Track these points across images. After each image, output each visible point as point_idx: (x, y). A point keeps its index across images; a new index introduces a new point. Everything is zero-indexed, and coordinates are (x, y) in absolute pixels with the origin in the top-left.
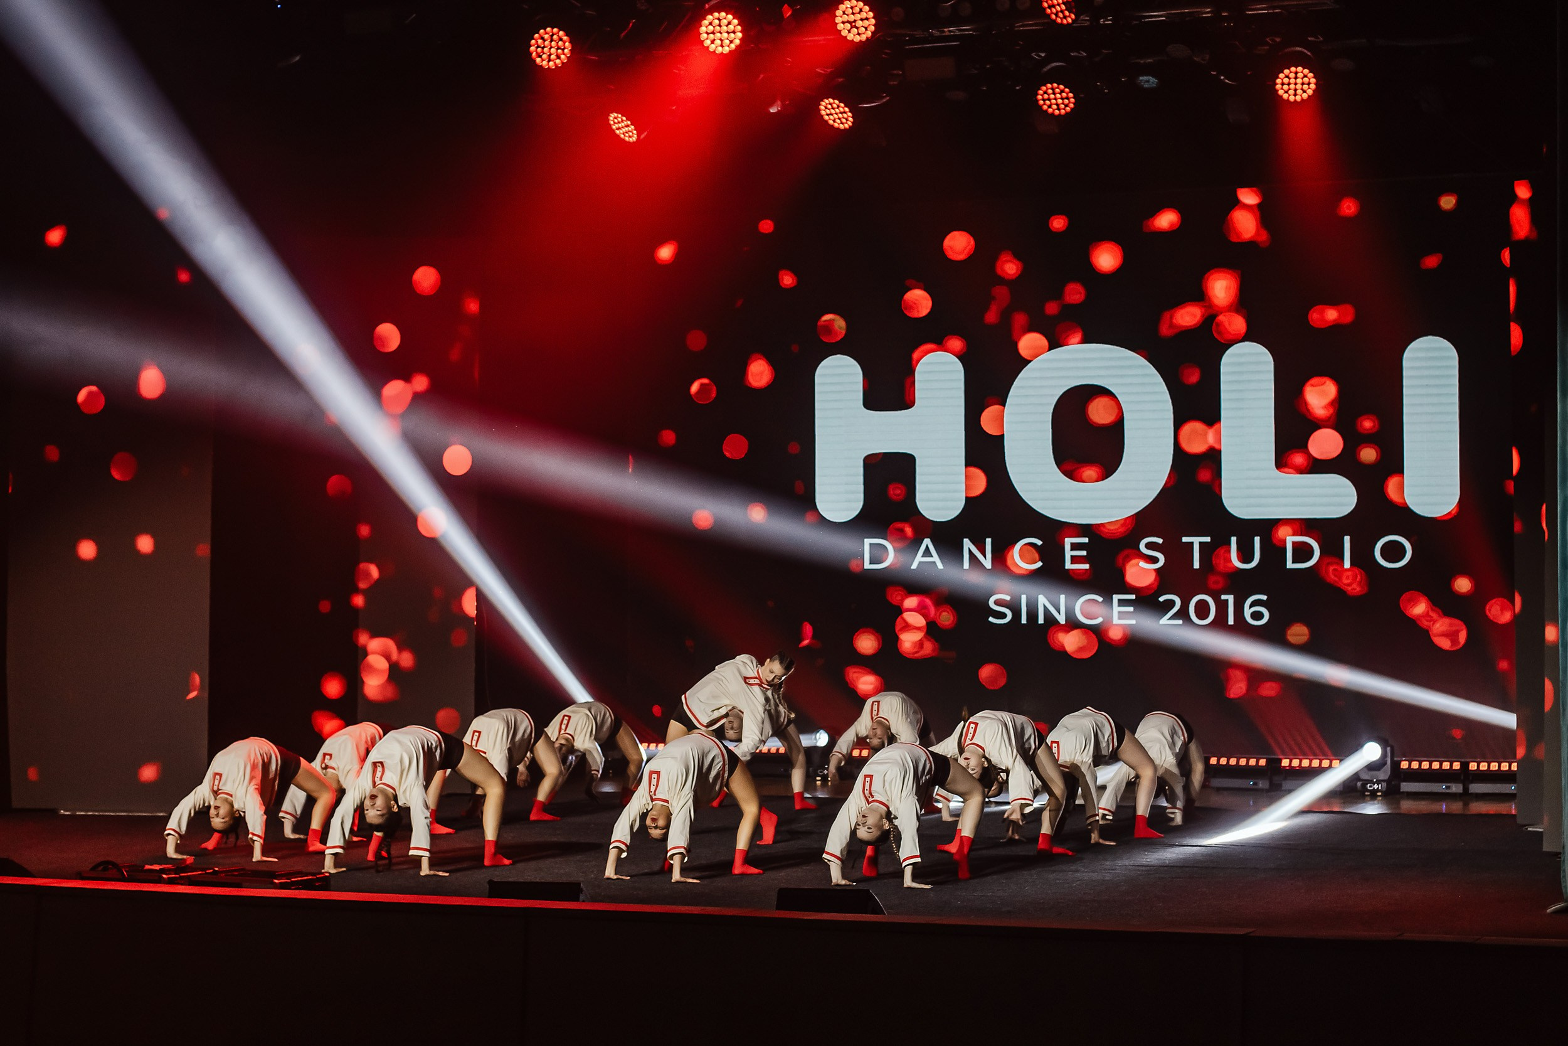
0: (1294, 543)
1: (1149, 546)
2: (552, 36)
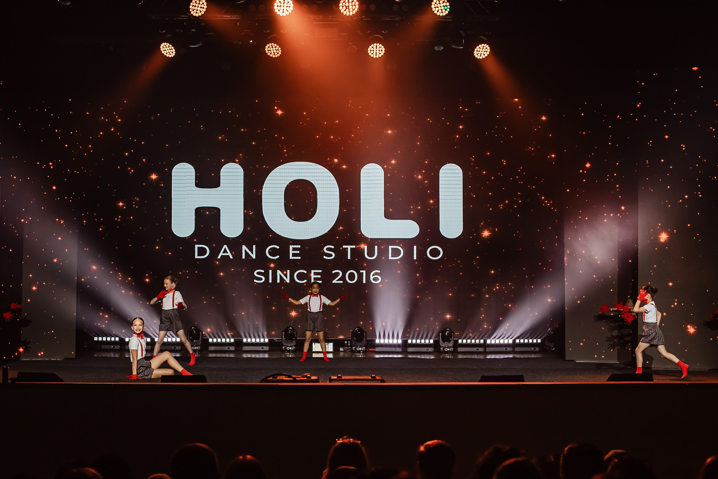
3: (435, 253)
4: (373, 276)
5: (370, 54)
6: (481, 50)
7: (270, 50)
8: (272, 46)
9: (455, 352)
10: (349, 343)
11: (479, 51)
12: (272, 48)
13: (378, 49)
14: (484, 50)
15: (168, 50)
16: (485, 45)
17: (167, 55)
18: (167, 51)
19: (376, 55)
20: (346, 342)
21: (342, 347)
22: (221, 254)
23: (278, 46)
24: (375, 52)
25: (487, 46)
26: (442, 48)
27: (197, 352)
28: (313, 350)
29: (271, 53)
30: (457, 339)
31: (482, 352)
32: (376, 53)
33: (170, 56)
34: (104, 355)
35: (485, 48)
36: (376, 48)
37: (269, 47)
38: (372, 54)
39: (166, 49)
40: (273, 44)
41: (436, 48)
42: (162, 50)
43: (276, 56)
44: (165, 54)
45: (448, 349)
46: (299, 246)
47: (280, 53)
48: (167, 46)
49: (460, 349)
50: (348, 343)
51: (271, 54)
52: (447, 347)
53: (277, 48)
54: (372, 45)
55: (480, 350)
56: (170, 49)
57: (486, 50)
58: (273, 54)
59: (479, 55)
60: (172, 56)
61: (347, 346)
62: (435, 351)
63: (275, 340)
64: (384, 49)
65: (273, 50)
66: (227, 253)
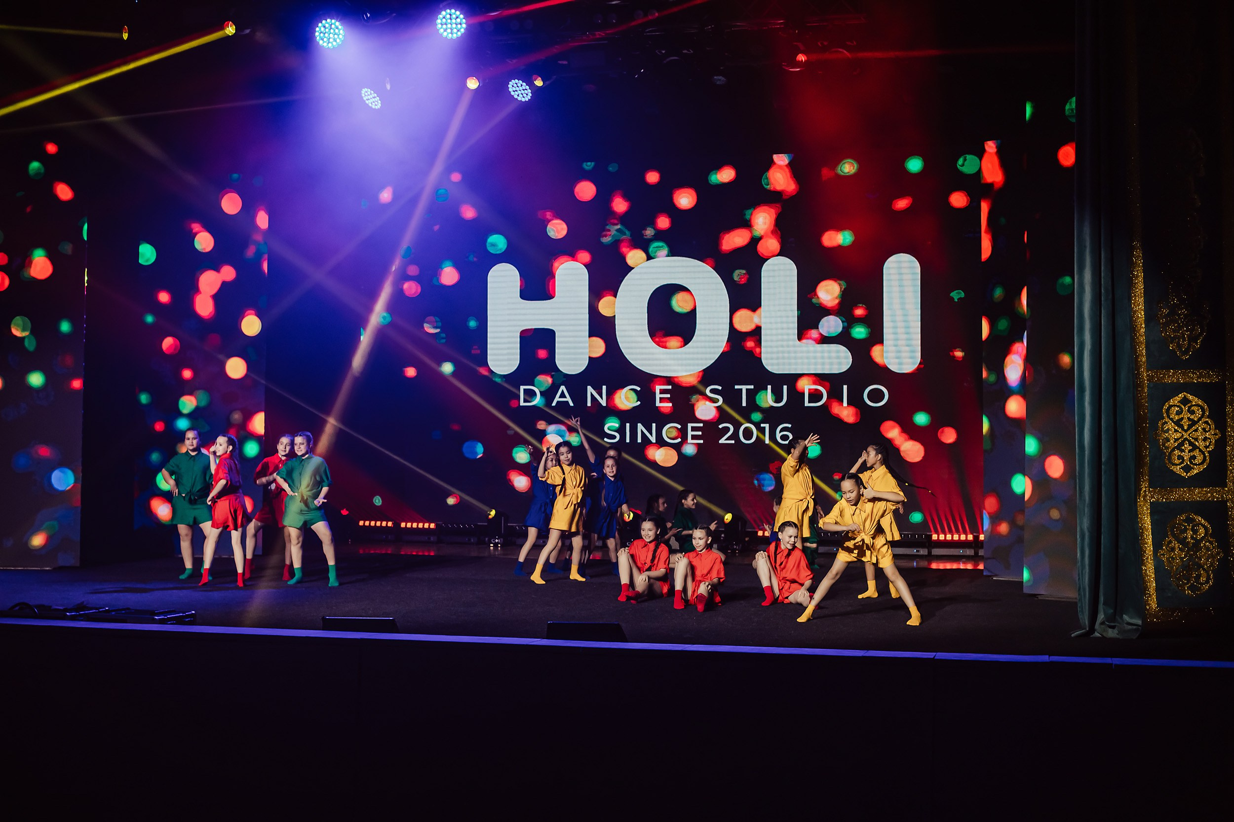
0: (809, 390)
1: (712, 391)
2: (331, 25)
3: (876, 396)
4: (780, 432)
22: (557, 399)
46: (670, 387)
66: (565, 397)
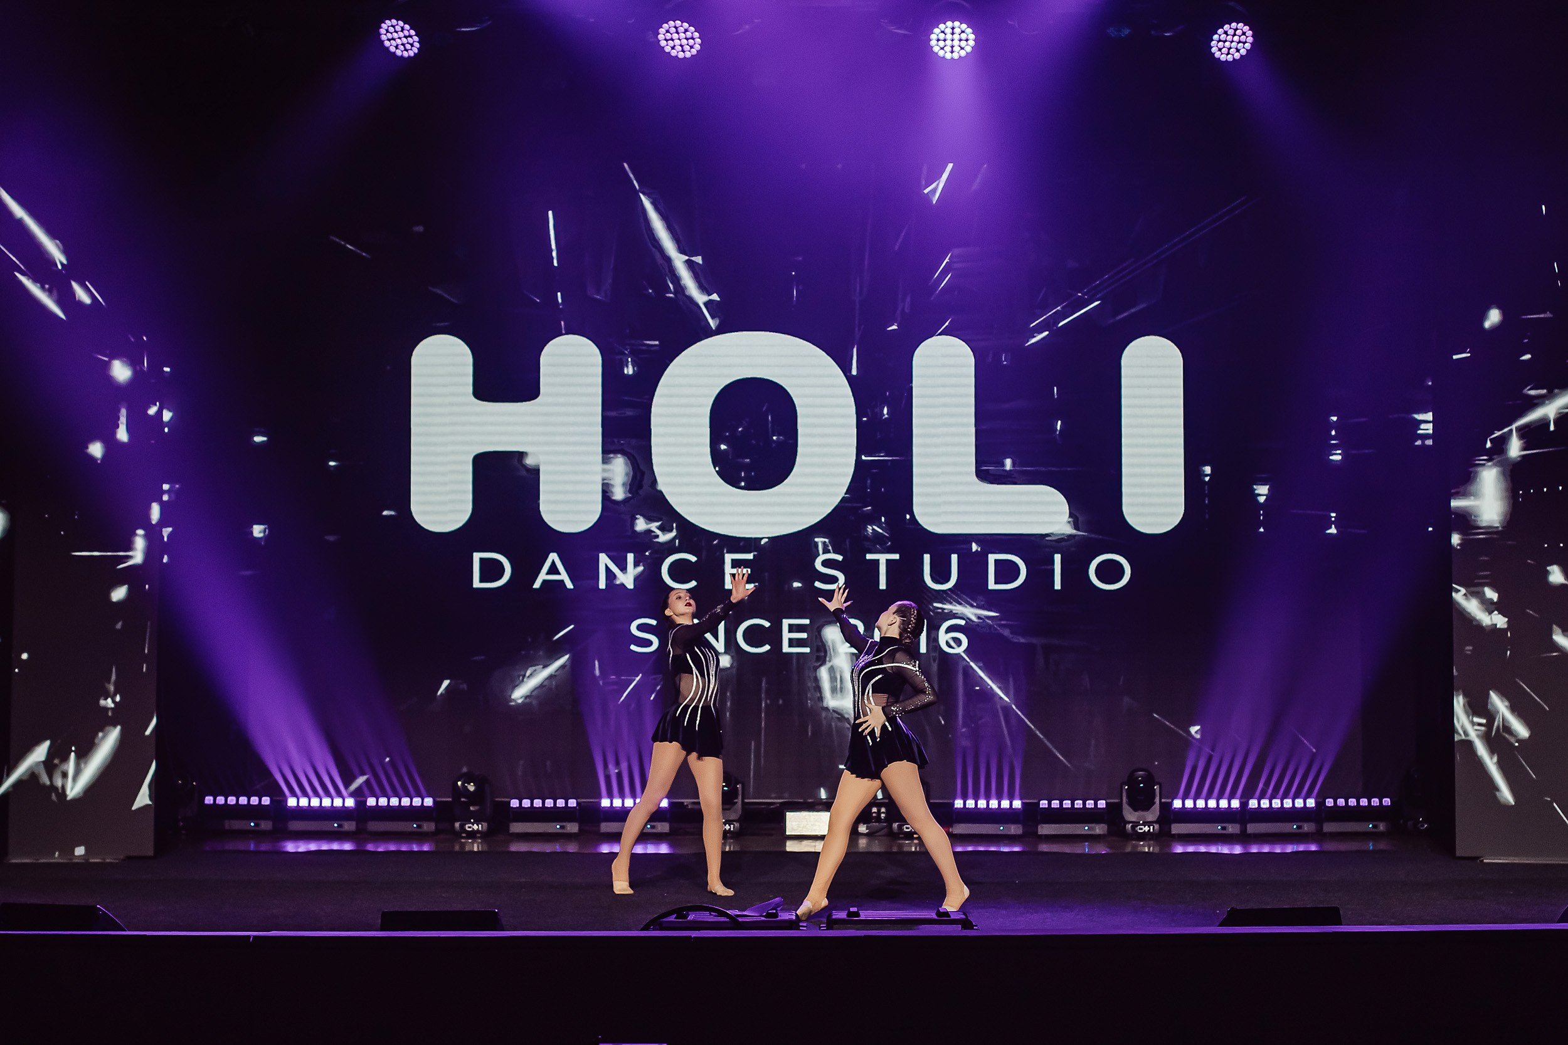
0: (996, 562)
1: (825, 564)
3: (1110, 572)
4: (947, 634)
5: (936, 49)
6: (1229, 38)
7: (672, 40)
8: (676, 27)
9: (1164, 836)
10: (883, 813)
11: (1225, 42)
12: (677, 32)
13: (956, 37)
14: (1236, 38)
15: (400, 38)
16: (1240, 25)
17: (399, 53)
18: (399, 41)
19: (952, 52)
20: (875, 810)
21: (864, 824)
22: (543, 576)
23: (692, 29)
24: (949, 43)
25: (1246, 28)
26: (1127, 32)
27: (480, 838)
28: (787, 834)
29: (675, 46)
30: (1170, 800)
31: (1237, 834)
32: (952, 47)
33: (406, 54)
34: (230, 846)
35: (1239, 32)
36: (953, 34)
37: (668, 31)
38: (942, 49)
39: (395, 35)
40: (678, 23)
41: (1112, 31)
42: (384, 37)
43: (688, 55)
44: (392, 49)
45: (1146, 829)
46: (750, 556)
47: (698, 47)
48: (398, 28)
49: (1176, 828)
50: (879, 813)
51: (673, 48)
52: (1144, 822)
53: (689, 34)
54: (942, 26)
55: (1230, 830)
56: (406, 37)
57: (1243, 38)
58: (680, 48)
59: (1225, 50)
60: (411, 54)
61: (878, 819)
62: (1110, 833)
63: (687, 805)
64: (972, 37)
65: (679, 39)
66: (559, 573)
